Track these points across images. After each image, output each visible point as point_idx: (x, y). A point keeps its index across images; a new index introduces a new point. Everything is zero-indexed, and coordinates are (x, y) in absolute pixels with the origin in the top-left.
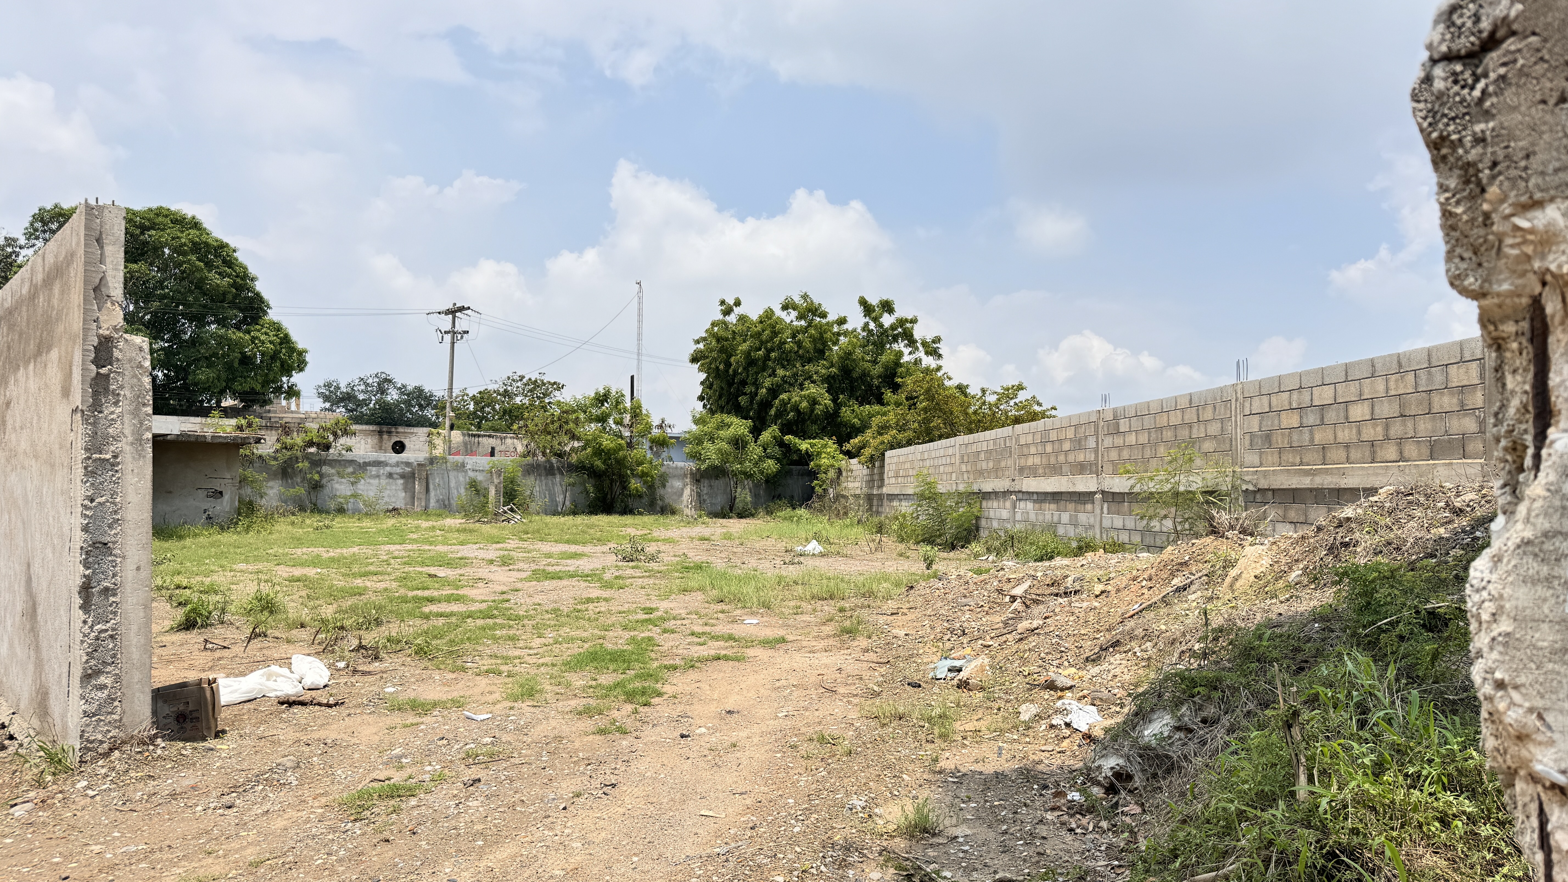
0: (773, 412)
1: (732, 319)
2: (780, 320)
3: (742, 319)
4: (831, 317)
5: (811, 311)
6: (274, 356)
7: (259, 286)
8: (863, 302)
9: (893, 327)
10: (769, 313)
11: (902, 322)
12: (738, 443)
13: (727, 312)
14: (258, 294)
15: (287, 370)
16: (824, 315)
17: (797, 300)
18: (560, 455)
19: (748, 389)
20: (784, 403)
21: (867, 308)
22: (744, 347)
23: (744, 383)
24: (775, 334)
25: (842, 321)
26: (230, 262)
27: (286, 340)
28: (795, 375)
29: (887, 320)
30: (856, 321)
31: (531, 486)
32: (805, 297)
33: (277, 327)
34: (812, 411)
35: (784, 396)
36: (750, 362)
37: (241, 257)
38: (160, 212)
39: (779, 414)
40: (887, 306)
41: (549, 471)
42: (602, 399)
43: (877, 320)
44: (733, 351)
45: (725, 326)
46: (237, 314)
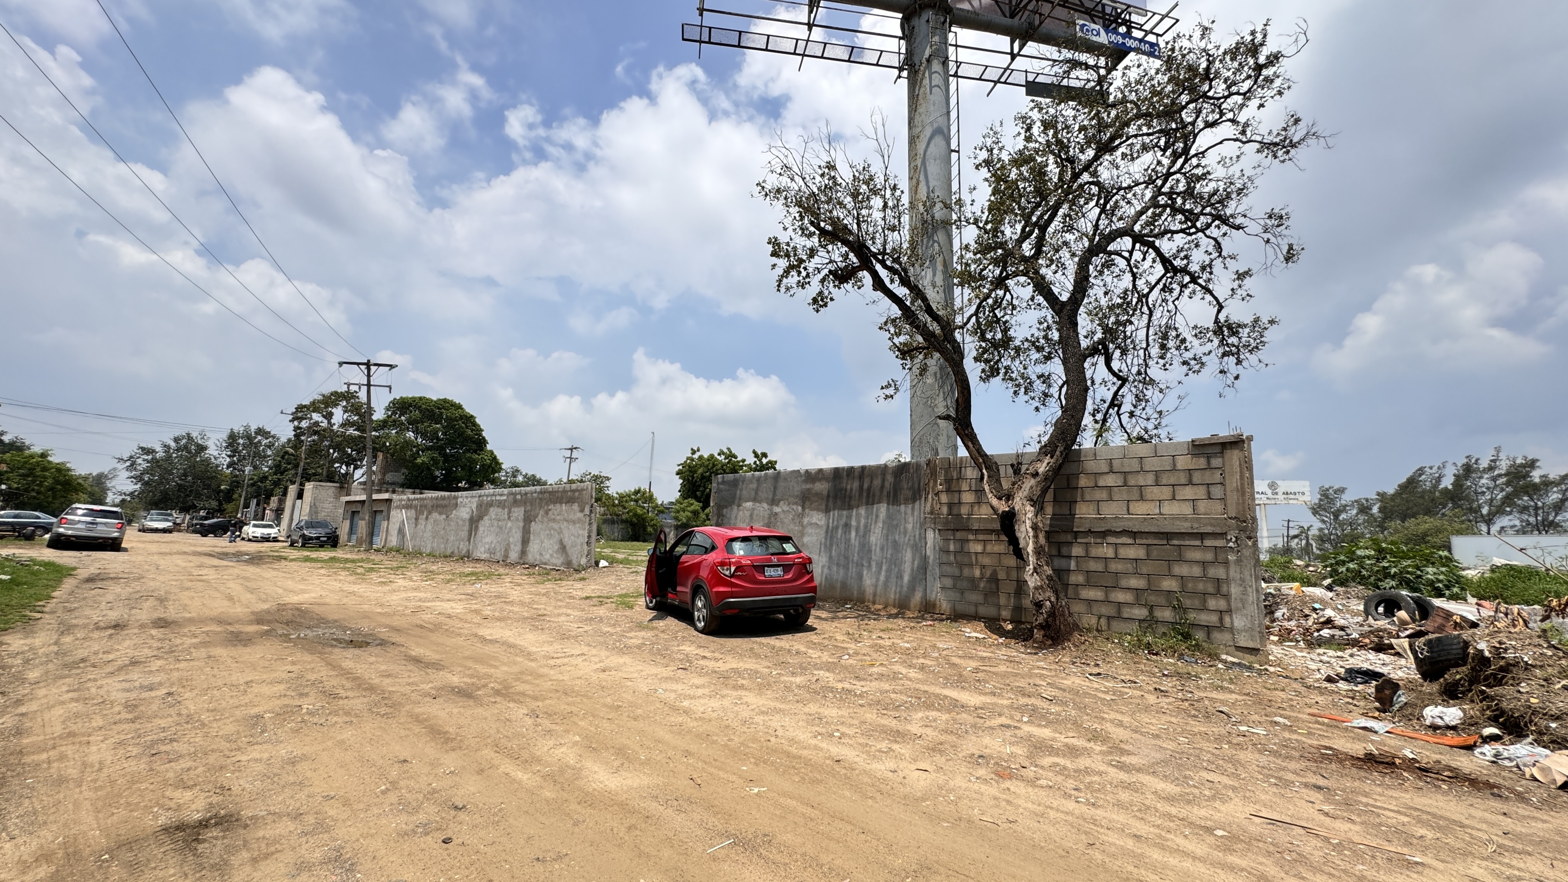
1: (696, 456)
2: (717, 460)
3: (701, 457)
4: (739, 459)
5: (731, 455)
6: (490, 466)
7: (484, 434)
8: (754, 452)
9: (767, 463)
10: (712, 456)
11: (770, 462)
12: (695, 513)
13: (694, 452)
14: (484, 438)
15: (494, 472)
16: (736, 457)
17: (725, 451)
18: (618, 515)
21: (756, 455)
22: (700, 471)
23: (700, 486)
24: (714, 465)
25: (744, 461)
26: (475, 424)
27: (494, 459)
29: (764, 461)
30: (751, 460)
31: (605, 528)
32: (729, 449)
33: (492, 452)
36: (703, 477)
37: (478, 421)
38: (445, 401)
40: (765, 455)
41: (613, 522)
42: (637, 492)
43: (760, 460)
44: (695, 472)
45: (692, 460)
46: (474, 446)
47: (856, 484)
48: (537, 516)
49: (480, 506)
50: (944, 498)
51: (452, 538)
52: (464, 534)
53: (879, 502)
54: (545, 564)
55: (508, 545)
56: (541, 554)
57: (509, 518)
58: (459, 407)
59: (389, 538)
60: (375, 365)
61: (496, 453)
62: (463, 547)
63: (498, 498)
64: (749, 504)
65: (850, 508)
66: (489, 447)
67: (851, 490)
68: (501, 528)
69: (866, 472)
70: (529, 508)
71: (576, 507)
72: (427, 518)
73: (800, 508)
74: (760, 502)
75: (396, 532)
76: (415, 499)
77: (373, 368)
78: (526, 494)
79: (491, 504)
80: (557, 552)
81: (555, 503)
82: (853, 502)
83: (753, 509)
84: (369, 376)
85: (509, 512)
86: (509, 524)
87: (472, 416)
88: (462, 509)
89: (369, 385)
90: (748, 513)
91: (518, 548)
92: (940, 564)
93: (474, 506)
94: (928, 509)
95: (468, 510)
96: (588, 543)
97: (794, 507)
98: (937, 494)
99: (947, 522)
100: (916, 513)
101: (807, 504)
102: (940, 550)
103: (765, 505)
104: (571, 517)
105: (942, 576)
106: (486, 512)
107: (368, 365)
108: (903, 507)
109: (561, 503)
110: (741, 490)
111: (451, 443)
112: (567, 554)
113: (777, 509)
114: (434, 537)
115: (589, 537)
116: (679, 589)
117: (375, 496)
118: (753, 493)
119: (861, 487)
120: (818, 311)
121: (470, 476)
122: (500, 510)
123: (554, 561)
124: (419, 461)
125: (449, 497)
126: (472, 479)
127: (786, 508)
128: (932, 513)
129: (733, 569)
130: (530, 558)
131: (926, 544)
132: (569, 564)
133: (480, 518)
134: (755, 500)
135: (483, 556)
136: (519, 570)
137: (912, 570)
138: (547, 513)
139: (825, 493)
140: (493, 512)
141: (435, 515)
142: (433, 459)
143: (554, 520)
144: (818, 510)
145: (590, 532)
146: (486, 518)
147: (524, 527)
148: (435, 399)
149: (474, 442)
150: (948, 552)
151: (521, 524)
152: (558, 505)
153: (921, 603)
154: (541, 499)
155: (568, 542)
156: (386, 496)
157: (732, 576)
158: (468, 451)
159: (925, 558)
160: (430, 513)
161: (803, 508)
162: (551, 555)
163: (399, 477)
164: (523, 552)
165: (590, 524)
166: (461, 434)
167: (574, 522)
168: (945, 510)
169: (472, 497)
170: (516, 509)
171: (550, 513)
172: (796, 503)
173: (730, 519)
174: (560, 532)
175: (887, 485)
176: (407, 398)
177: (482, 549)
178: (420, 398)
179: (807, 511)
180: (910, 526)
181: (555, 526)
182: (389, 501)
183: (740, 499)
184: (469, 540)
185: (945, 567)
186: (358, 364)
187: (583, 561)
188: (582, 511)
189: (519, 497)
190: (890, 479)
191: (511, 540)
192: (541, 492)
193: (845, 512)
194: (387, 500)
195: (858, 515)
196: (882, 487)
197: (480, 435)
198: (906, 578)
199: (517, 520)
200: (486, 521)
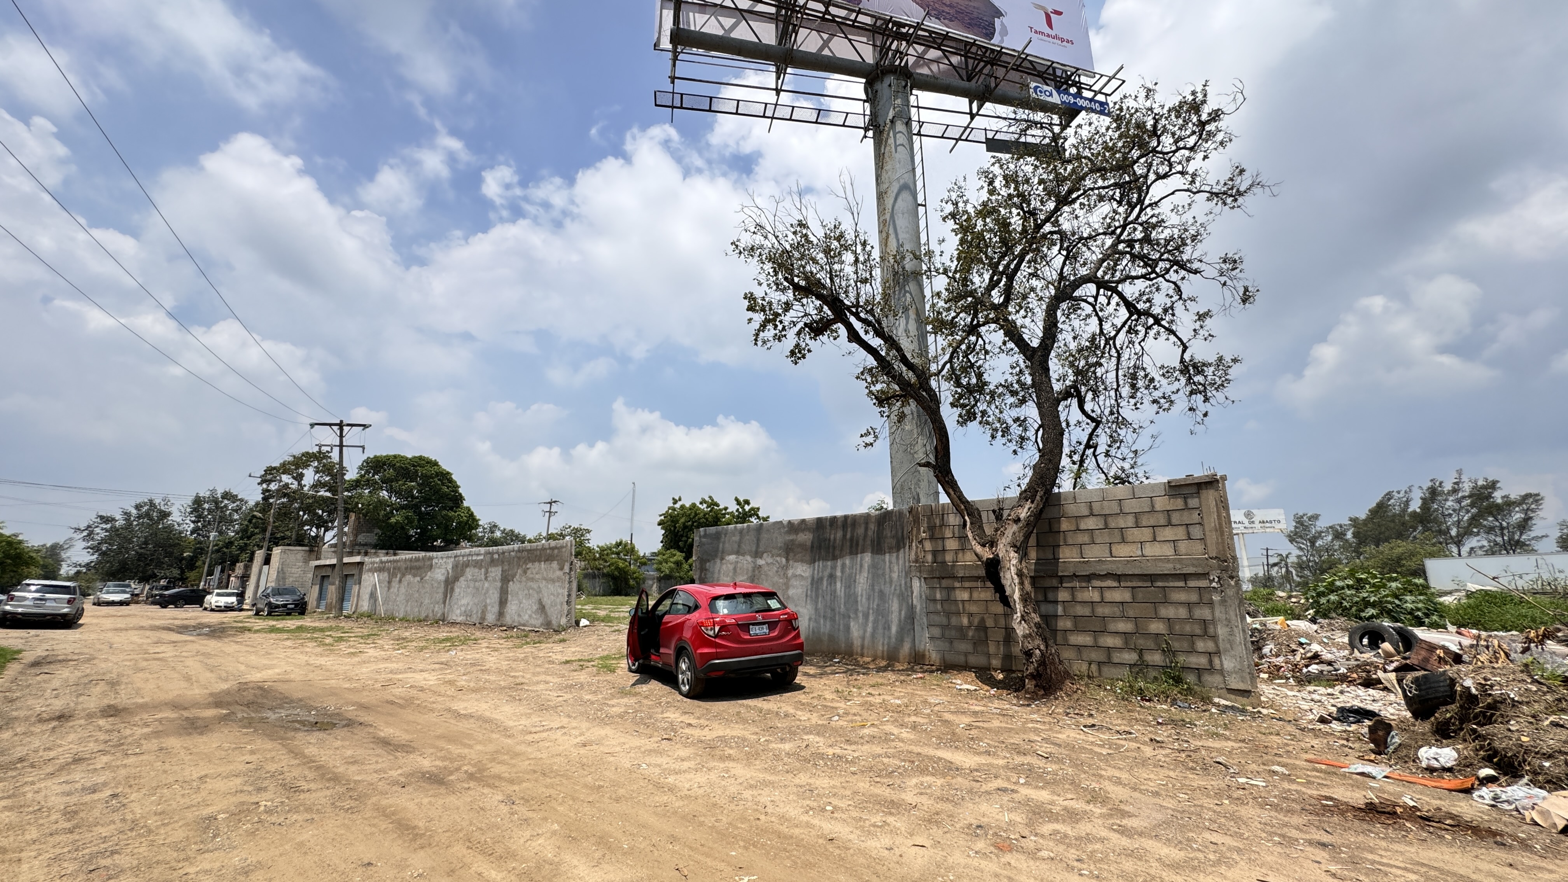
1: (678, 506)
2: (699, 508)
3: (682, 507)
4: (722, 506)
5: (713, 504)
6: (467, 523)
7: (460, 490)
8: (737, 500)
9: (750, 510)
10: (694, 505)
11: (752, 509)
12: (678, 564)
13: (675, 502)
14: (460, 495)
15: (471, 528)
16: (718, 505)
17: (707, 499)
18: (599, 569)
21: (738, 502)
22: (682, 520)
23: (682, 536)
24: (696, 514)
25: (726, 509)
26: (451, 481)
27: (472, 515)
29: (747, 508)
30: (733, 508)
31: (586, 583)
32: (710, 497)
33: (468, 509)
36: (685, 527)
37: (454, 477)
38: (421, 458)
40: (747, 502)
41: (594, 576)
42: (619, 544)
43: (743, 508)
44: (677, 521)
45: (674, 509)
46: (450, 504)
47: (839, 534)
48: (514, 576)
49: (455, 567)
50: (928, 546)
51: (427, 601)
52: (439, 596)
53: (863, 552)
54: (524, 625)
55: (486, 606)
56: (519, 615)
57: (486, 578)
58: (436, 464)
59: (360, 603)
60: (348, 425)
61: (472, 509)
62: (438, 610)
63: (474, 558)
64: (732, 558)
65: (835, 558)
66: (465, 504)
67: (835, 539)
68: (478, 589)
69: (849, 521)
70: (506, 567)
71: (555, 565)
72: (400, 581)
73: (784, 560)
74: (743, 555)
75: (367, 596)
76: (388, 562)
77: (346, 429)
78: (503, 553)
79: (467, 565)
80: (536, 612)
81: (533, 561)
82: (837, 552)
83: (737, 562)
84: (341, 436)
85: (486, 573)
86: (486, 585)
87: (448, 473)
88: (437, 571)
89: (341, 446)
90: (731, 567)
91: (496, 609)
92: (927, 613)
93: (450, 567)
94: (913, 556)
95: (443, 571)
96: (568, 603)
97: (778, 559)
98: (921, 542)
99: (932, 570)
100: (901, 562)
101: (791, 555)
102: (927, 598)
103: (749, 558)
104: (551, 575)
105: (930, 625)
106: (462, 573)
107: (341, 425)
108: (887, 556)
109: (540, 561)
110: (724, 543)
111: (427, 501)
112: (546, 614)
113: (760, 562)
114: (407, 601)
115: (569, 595)
116: (662, 650)
117: (346, 560)
118: (736, 546)
119: (844, 536)
120: (796, 363)
121: (446, 534)
122: (477, 570)
123: (533, 622)
124: (393, 520)
125: (423, 558)
126: (448, 537)
127: (770, 560)
128: (916, 561)
129: (717, 629)
130: (508, 620)
131: (912, 593)
132: (548, 624)
133: (456, 579)
134: (738, 553)
135: (460, 619)
136: (496, 633)
137: (900, 620)
138: (525, 572)
139: (809, 543)
140: (469, 572)
141: (409, 577)
142: (407, 518)
143: (532, 580)
144: (802, 561)
145: (570, 590)
146: (462, 579)
147: (502, 588)
148: (410, 456)
149: (450, 500)
150: (935, 600)
151: (499, 584)
152: (537, 564)
153: (910, 655)
154: (519, 558)
155: (547, 601)
156: (357, 559)
157: (716, 636)
158: (444, 508)
159: (912, 608)
160: (403, 575)
161: (787, 560)
162: (530, 616)
163: (371, 538)
164: (501, 614)
165: (570, 582)
166: (437, 491)
167: (553, 581)
168: (929, 558)
169: (448, 557)
170: (493, 569)
171: (529, 572)
172: (779, 555)
173: (713, 573)
174: (539, 591)
175: (870, 533)
176: (381, 457)
177: (458, 611)
178: (395, 457)
179: (791, 562)
180: (895, 576)
181: (534, 585)
182: (360, 564)
183: (723, 552)
184: (444, 602)
185: (932, 616)
186: (330, 425)
187: (563, 621)
188: (561, 569)
189: (496, 556)
190: (872, 526)
191: (488, 601)
192: (519, 551)
193: (829, 563)
194: (358, 563)
195: (843, 566)
196: (865, 536)
197: (457, 492)
198: (894, 629)
199: (495, 580)
200: (462, 583)
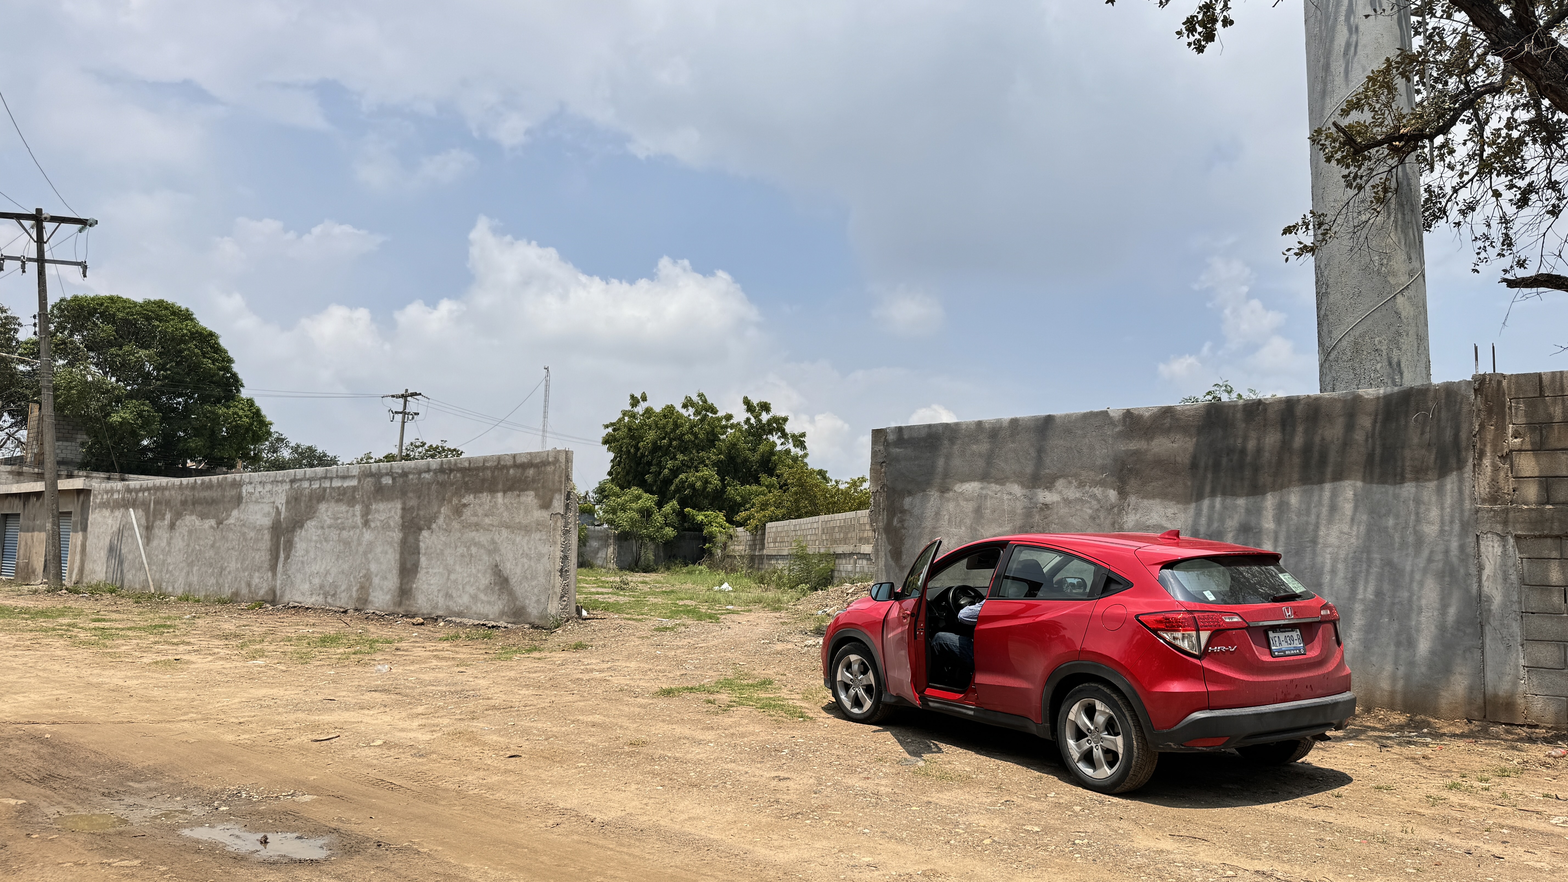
0: (673, 488)
1: (640, 409)
2: (680, 416)
3: (648, 412)
4: (721, 414)
5: (705, 408)
6: (248, 429)
7: (236, 368)
8: (747, 402)
9: (769, 422)
10: (670, 409)
11: (775, 420)
12: (646, 514)
13: (634, 403)
14: (235, 374)
15: (256, 439)
16: (714, 411)
17: (695, 398)
19: (653, 469)
20: (683, 482)
21: (749, 406)
22: (651, 435)
24: (676, 426)
25: (729, 417)
26: (217, 349)
27: (258, 413)
28: (691, 459)
29: (765, 417)
30: (740, 415)
32: (701, 395)
33: (250, 403)
34: (705, 488)
35: (682, 476)
36: (656, 448)
37: (223, 342)
38: (160, 304)
39: (678, 490)
44: (641, 438)
45: (633, 416)
46: (217, 391)
47: (1272, 439)
48: (433, 519)
49: (294, 500)
50: (1528, 465)
51: (233, 565)
52: (262, 556)
53: (1338, 476)
54: (460, 614)
55: (368, 577)
56: (448, 596)
57: (366, 523)
58: (187, 316)
59: (88, 566)
60: (53, 219)
61: (258, 403)
62: (261, 583)
63: (337, 483)
64: (971, 487)
65: (1256, 490)
66: (245, 393)
67: (1259, 451)
68: (347, 543)
69: (1299, 410)
70: (413, 502)
71: (529, 498)
72: (172, 526)
73: (1113, 494)
74: (1001, 481)
75: (103, 554)
76: (142, 489)
78: (405, 474)
79: (320, 497)
80: (488, 589)
81: (477, 491)
82: (1265, 478)
83: (982, 497)
84: (40, 241)
85: (366, 512)
86: (368, 536)
87: (211, 334)
88: (252, 507)
89: (41, 260)
90: (969, 507)
91: (392, 582)
92: (1523, 614)
93: (281, 501)
94: (1483, 487)
95: (267, 508)
96: (563, 572)
97: (1098, 491)
98: (1507, 457)
99: (1538, 520)
100: (1448, 501)
101: (1133, 483)
102: (1523, 581)
103: (1017, 489)
104: (520, 518)
105: (1529, 640)
106: (311, 513)
107: (38, 218)
108: (1408, 489)
109: (492, 490)
110: (948, 457)
111: (174, 386)
112: (511, 594)
113: (1045, 496)
114: (191, 565)
115: (565, 558)
117: (64, 484)
118: (981, 463)
119: (1285, 445)
121: (212, 448)
122: (343, 508)
123: (481, 608)
124: (115, 418)
125: (220, 484)
126: (217, 453)
127: (1073, 493)
128: (1494, 498)
129: (1204, 636)
130: (422, 602)
131: (1481, 568)
132: (518, 614)
133: (297, 524)
134: (985, 477)
135: (309, 601)
136: (398, 629)
137: (1442, 628)
138: (458, 511)
139: (1184, 459)
140: (326, 511)
141: (190, 520)
143: (477, 526)
144: (1164, 496)
145: (565, 549)
146: (310, 524)
147: (404, 542)
149: (218, 384)
150: (1545, 587)
151: (397, 535)
152: (485, 497)
153: (1470, 701)
154: (442, 485)
155: (513, 569)
156: (78, 483)
157: (1204, 654)
159: (1479, 600)
160: (178, 515)
161: (1123, 494)
162: (474, 598)
164: (404, 592)
165: (566, 532)
166: (194, 368)
167: (526, 529)
168: (1531, 492)
169: (275, 482)
170: (382, 506)
171: (467, 512)
172: (1103, 484)
173: (920, 518)
174: (493, 549)
175: (1359, 436)
176: (85, 299)
177: (306, 586)
178: (111, 299)
179: (1132, 499)
180: (1431, 530)
181: (482, 538)
182: (83, 493)
183: (946, 475)
184: (273, 568)
185: (1536, 622)
186: (18, 217)
187: (554, 608)
188: (546, 505)
189: (387, 481)
190: (1365, 422)
191: (373, 567)
192: (441, 470)
193: (1241, 502)
194: (79, 492)
195: (1282, 508)
196: (1346, 444)
197: (228, 369)
198: (1424, 646)
199: (386, 527)
200: (311, 530)
